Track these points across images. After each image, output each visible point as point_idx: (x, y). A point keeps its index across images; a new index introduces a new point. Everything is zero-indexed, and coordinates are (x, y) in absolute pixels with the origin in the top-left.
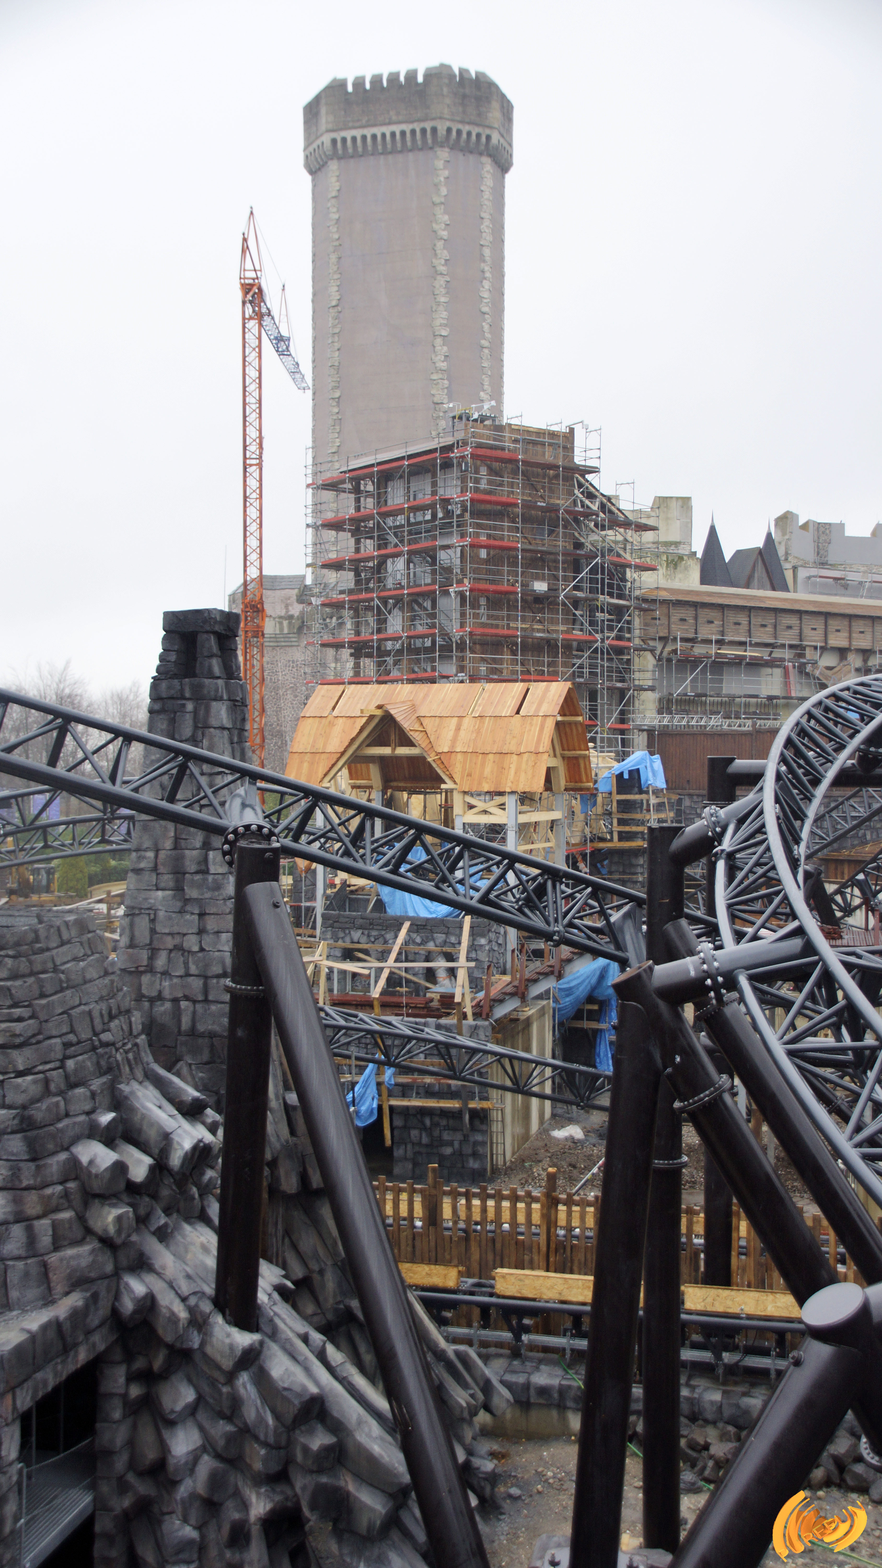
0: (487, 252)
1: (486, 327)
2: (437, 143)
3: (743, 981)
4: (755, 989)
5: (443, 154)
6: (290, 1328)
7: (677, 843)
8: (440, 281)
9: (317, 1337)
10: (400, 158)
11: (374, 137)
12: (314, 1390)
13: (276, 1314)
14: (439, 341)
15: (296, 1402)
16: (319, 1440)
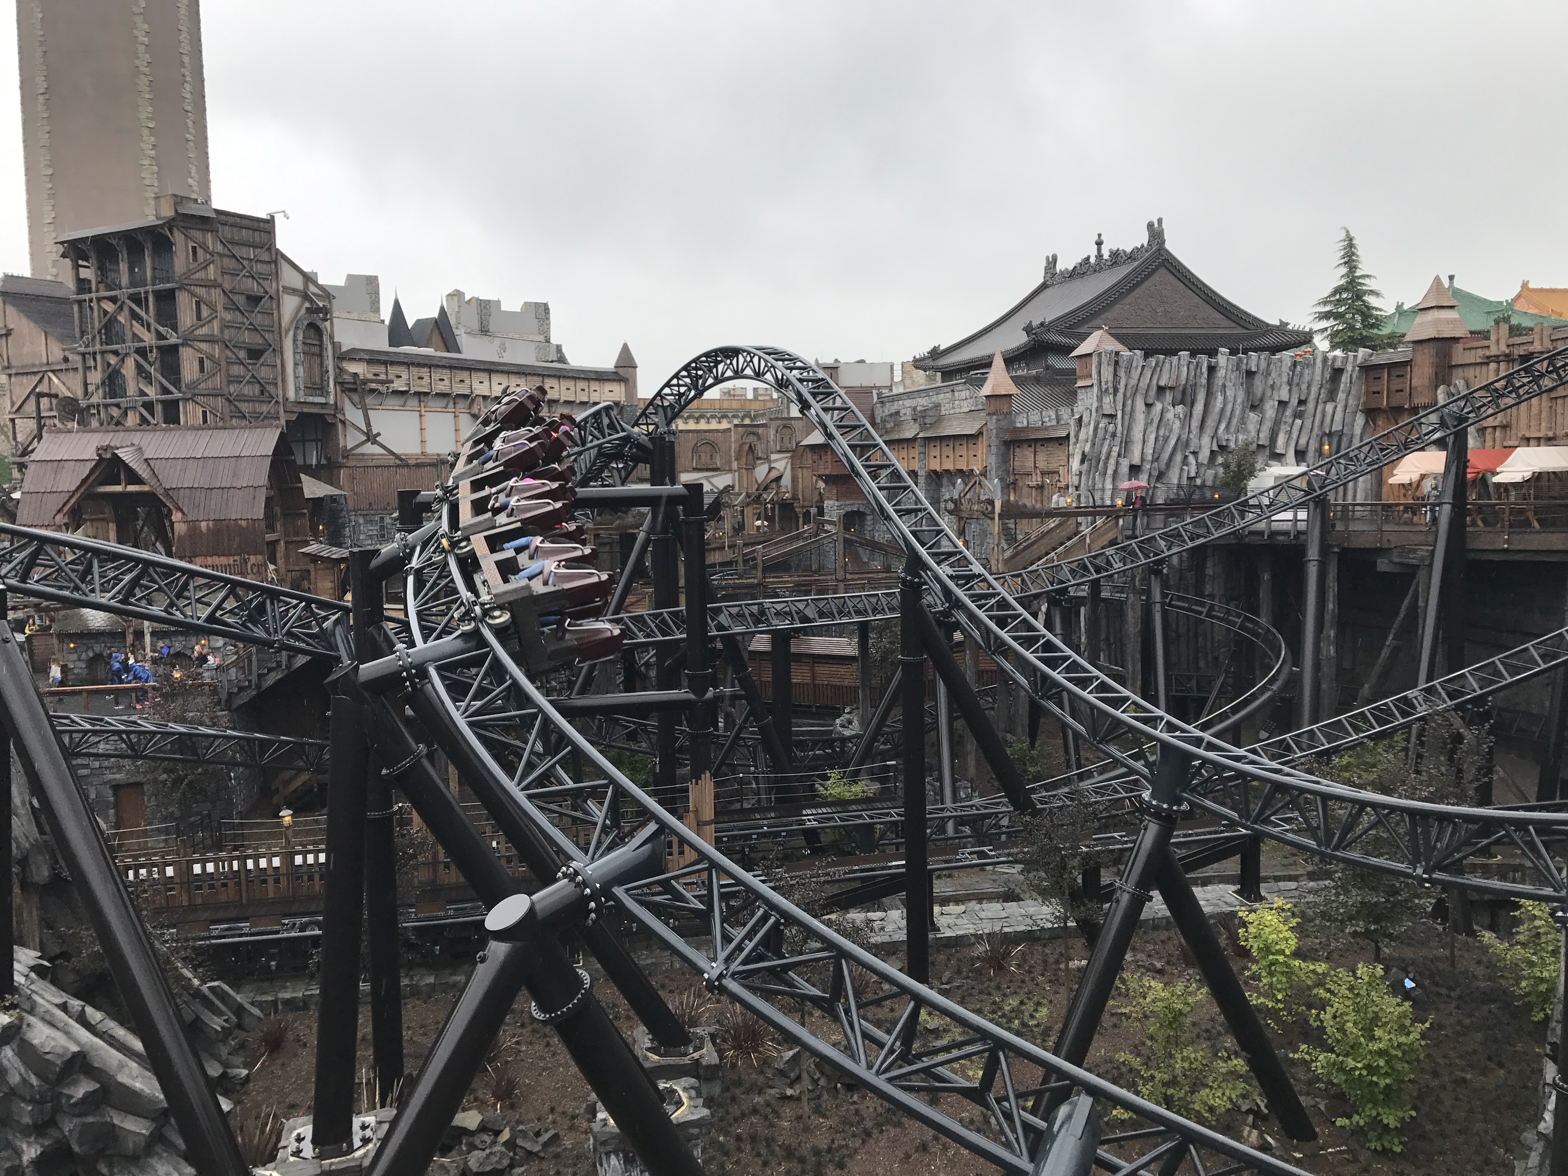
0: (186, 59)
1: (190, 124)
3: (433, 672)
4: (443, 678)
6: (48, 1001)
7: (375, 563)
8: (143, 81)
9: (76, 1004)
12: (75, 1048)
13: (33, 991)
14: (146, 132)
15: (59, 1062)
16: (82, 1089)
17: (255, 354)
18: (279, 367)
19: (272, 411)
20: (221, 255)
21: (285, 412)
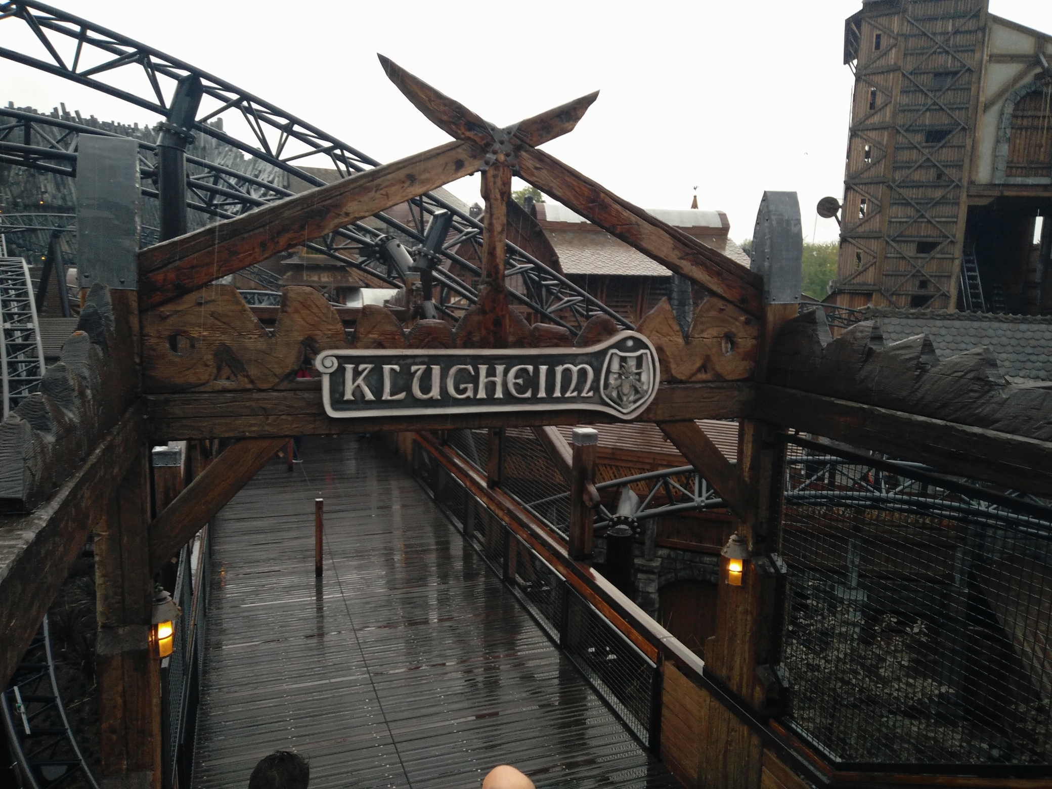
17: (936, 136)
18: (969, 147)
19: (950, 196)
20: (906, 37)
21: (969, 196)
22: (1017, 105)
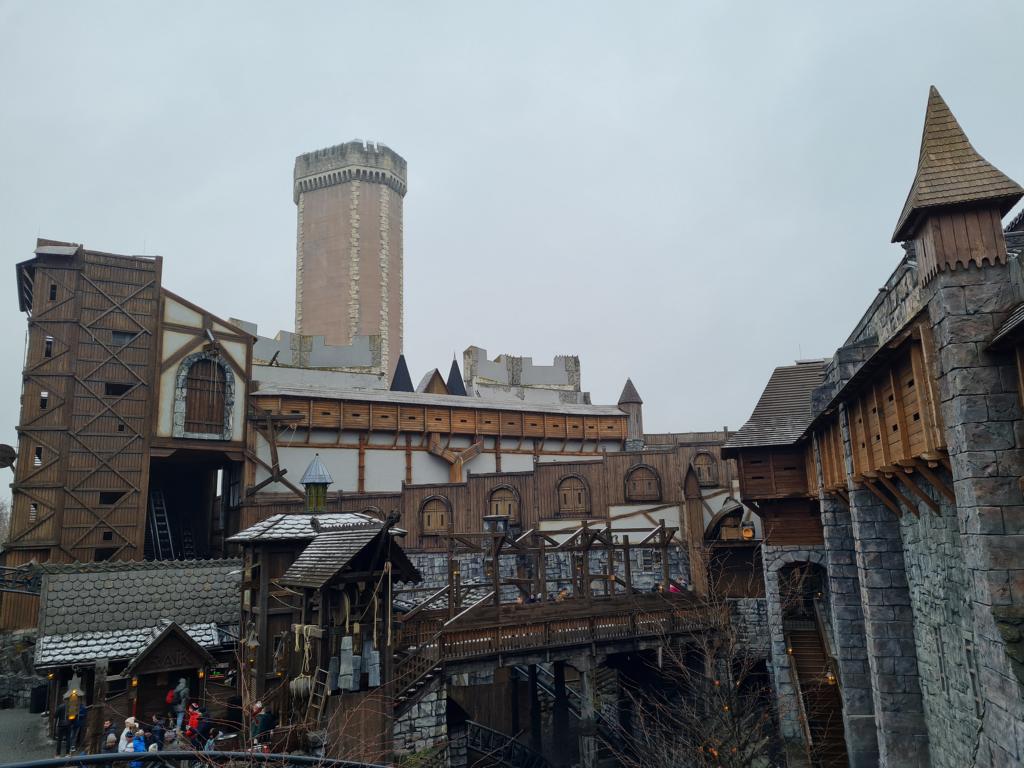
2: (352, 179)
5: (356, 183)
10: (334, 188)
11: (320, 178)
17: (116, 389)
18: (150, 402)
20: (84, 292)
21: (152, 448)
22: (191, 369)
